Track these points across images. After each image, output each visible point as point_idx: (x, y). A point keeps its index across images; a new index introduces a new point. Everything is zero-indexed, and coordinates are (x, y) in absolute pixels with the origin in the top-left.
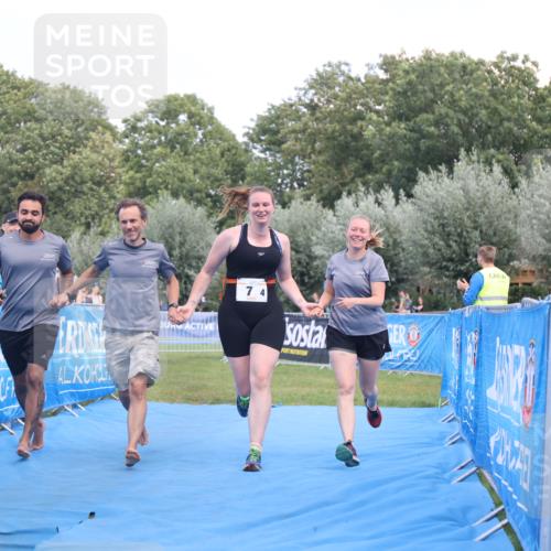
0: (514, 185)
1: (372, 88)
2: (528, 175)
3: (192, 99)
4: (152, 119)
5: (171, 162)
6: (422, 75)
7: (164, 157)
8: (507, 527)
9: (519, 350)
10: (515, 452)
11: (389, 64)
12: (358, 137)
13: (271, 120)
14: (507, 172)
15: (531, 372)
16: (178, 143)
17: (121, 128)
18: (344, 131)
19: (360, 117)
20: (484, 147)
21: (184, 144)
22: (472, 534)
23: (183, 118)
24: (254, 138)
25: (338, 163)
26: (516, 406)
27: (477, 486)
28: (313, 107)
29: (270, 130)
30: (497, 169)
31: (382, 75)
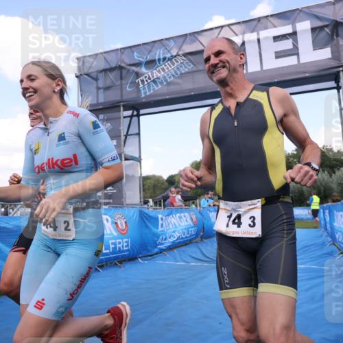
0: (331, 176)
1: (293, 156)
2: (334, 173)
14: (329, 173)
30: (326, 172)
31: (295, 153)
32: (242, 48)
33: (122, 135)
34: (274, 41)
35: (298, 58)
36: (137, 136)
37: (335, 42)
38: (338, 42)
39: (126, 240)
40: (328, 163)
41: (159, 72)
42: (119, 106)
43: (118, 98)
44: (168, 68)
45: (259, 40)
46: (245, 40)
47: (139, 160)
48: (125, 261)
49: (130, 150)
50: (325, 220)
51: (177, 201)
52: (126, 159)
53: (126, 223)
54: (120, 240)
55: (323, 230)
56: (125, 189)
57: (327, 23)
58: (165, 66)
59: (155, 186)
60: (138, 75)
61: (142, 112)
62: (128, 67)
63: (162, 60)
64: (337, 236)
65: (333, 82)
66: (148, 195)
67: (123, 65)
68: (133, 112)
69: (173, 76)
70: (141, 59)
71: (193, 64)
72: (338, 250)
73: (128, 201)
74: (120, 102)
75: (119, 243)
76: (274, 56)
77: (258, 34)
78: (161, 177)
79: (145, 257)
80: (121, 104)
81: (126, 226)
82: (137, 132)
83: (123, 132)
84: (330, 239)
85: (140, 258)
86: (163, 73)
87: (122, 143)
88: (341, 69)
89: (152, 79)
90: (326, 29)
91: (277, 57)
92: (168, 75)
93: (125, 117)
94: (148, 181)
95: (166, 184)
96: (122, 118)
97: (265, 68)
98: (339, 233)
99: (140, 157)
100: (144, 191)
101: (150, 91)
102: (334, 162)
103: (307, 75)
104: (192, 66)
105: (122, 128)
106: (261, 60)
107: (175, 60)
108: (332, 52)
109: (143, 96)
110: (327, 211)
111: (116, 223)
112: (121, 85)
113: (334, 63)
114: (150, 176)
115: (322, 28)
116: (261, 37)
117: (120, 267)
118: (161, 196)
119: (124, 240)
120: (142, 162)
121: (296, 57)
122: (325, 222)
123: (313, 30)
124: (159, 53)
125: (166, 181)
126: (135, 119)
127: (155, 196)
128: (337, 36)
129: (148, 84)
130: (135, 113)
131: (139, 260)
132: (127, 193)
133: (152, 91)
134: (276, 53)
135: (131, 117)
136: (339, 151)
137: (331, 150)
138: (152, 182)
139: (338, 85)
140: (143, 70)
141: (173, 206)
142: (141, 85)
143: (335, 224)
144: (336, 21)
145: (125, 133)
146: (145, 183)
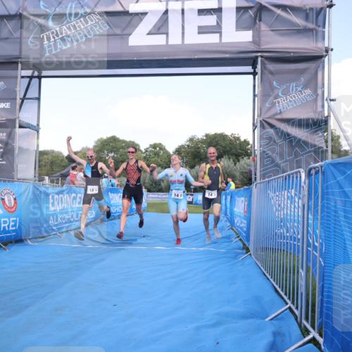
0: (235, 164)
1: (202, 141)
2: (239, 161)
3: (160, 144)
4: (151, 149)
5: (156, 158)
6: (213, 139)
7: (154, 158)
8: (240, 240)
9: (243, 199)
10: (242, 222)
11: (207, 135)
12: (199, 152)
13: (178, 149)
14: (234, 161)
15: (246, 203)
16: (157, 154)
17: (144, 151)
18: (196, 151)
19: (199, 148)
20: (228, 155)
21: (158, 155)
22: (232, 241)
23: (158, 149)
24: (174, 153)
25: (194, 159)
26: (242, 211)
27: (231, 231)
28: (188, 146)
29: (178, 151)
30: (232, 160)
31: (205, 138)
32: (165, 17)
33: (18, 98)
34: (199, 15)
35: (221, 36)
36: (37, 101)
37: (257, 26)
38: (260, 26)
39: (15, 219)
40: (234, 151)
41: (69, 28)
42: (17, 63)
43: (16, 53)
44: (79, 27)
45: (183, 10)
46: (169, 8)
47: (36, 129)
48: (11, 242)
49: (27, 115)
50: (226, 205)
51: (78, 179)
52: (21, 127)
53: (15, 199)
54: (7, 219)
55: (223, 215)
56: (17, 160)
57: (252, 5)
58: (77, 23)
59: (52, 163)
60: (43, 29)
61: (44, 73)
62: (32, 18)
63: (73, 16)
64: (236, 221)
65: (251, 67)
66: (44, 172)
67: (25, 13)
68: (33, 73)
69: (86, 36)
70: (48, 10)
71: (109, 26)
72: (235, 234)
73: (20, 176)
74: (18, 58)
75: (5, 222)
76: (196, 30)
77: (183, 3)
78: (61, 153)
79: (36, 238)
80: (20, 60)
81: (15, 203)
82: (37, 96)
83: (20, 95)
84: (229, 224)
85: (30, 239)
86: (73, 31)
87: (18, 107)
88: (259, 54)
89: (60, 36)
90: (250, 11)
91: (199, 33)
92: (80, 34)
93: (23, 77)
94: (45, 156)
95: (66, 161)
96: (19, 77)
97: (186, 42)
98: (238, 218)
99: (38, 125)
100: (39, 167)
101: (56, 49)
102: (240, 151)
103: (227, 56)
104: (108, 27)
105: (18, 89)
106: (183, 33)
107: (89, 17)
108: (253, 36)
110: (229, 197)
111: (3, 199)
112: (21, 38)
113: (253, 48)
114: (48, 151)
115: (246, 9)
116: (186, 8)
117: (4, 249)
118: (59, 174)
119: (11, 219)
120: (40, 131)
121: (218, 35)
122: (226, 208)
123: (238, 9)
124: (71, 7)
125: (66, 157)
126: (35, 81)
127: (52, 174)
128: (260, 20)
129: (55, 41)
130: (36, 74)
131: (29, 241)
132: (19, 166)
133: (58, 50)
134: (199, 27)
135: (31, 78)
136: (245, 141)
137: (238, 138)
138: (50, 158)
139: (255, 71)
140: (50, 23)
141: (74, 184)
142: (46, 42)
143: (235, 209)
144: (261, 4)
145: (22, 96)
146: (41, 158)
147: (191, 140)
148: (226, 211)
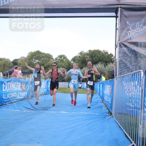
0: (105, 67)
1: (87, 54)
2: (107, 65)
3: (64, 55)
4: (59, 58)
6: (93, 53)
7: (60, 63)
8: (107, 108)
10: (108, 99)
13: (74, 58)
14: (104, 65)
15: (111, 88)
16: (62, 61)
17: (55, 59)
18: (84, 59)
20: (101, 62)
21: (63, 61)
22: (103, 109)
23: (63, 58)
24: (72, 60)
25: (82, 64)
28: (79, 56)
29: (74, 59)
30: (103, 65)
31: (88, 52)
40: (104, 60)
51: (18, 74)
55: (98, 95)
59: (4, 65)
64: (105, 98)
65: (114, 13)
72: (104, 105)
78: (9, 60)
84: (101, 100)
95: (12, 64)
101: (6, 2)
102: (108, 60)
109: (2, 4)
110: (101, 85)
113: (116, 2)
114: (2, 58)
118: (8, 71)
122: (100, 91)
125: (12, 62)
127: (4, 71)
133: (8, 2)
136: (111, 54)
137: (107, 53)
138: (3, 62)
141: (16, 77)
143: (105, 92)
147: (81, 53)
148: (100, 93)
